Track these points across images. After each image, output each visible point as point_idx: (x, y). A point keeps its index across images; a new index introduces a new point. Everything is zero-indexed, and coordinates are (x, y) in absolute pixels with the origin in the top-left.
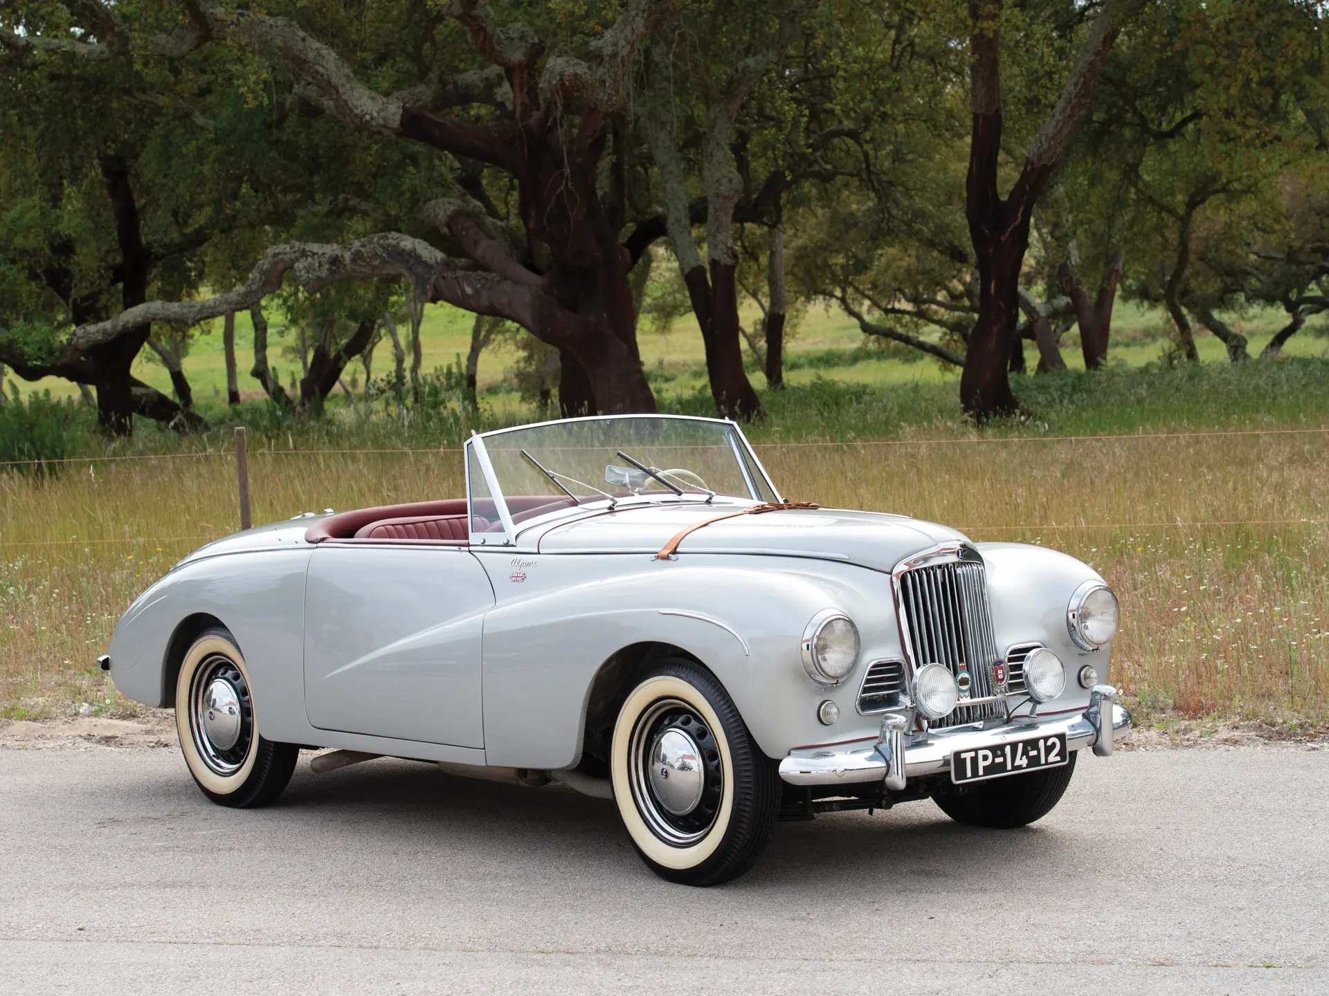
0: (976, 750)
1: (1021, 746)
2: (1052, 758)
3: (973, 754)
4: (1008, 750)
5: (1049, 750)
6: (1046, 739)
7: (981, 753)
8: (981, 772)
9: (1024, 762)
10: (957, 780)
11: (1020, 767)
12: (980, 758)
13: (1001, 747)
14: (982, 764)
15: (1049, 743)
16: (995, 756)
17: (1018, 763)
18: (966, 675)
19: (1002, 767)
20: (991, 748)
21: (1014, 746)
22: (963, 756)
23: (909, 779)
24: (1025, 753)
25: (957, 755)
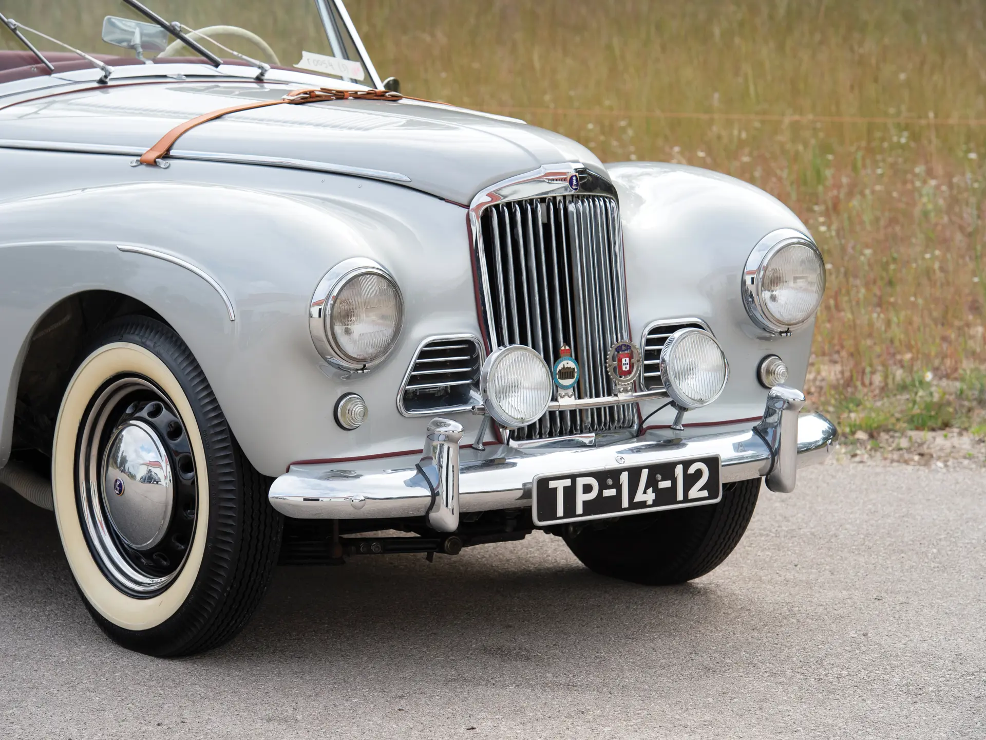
0: (573, 477)
1: (645, 472)
2: (694, 493)
3: (568, 482)
4: (624, 478)
5: (690, 480)
6: (687, 464)
7: (581, 482)
8: (580, 509)
9: (650, 497)
10: (540, 520)
11: (643, 504)
12: (579, 489)
13: (615, 474)
14: (581, 498)
15: (692, 470)
16: (603, 486)
17: (639, 497)
18: (571, 364)
19: (614, 504)
20: (597, 475)
21: (634, 472)
22: (552, 484)
23: (463, 516)
24: (652, 483)
25: (543, 483)
